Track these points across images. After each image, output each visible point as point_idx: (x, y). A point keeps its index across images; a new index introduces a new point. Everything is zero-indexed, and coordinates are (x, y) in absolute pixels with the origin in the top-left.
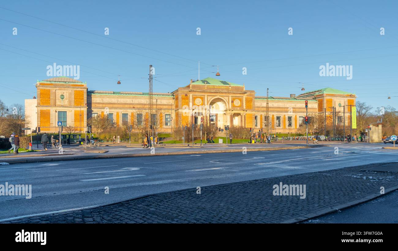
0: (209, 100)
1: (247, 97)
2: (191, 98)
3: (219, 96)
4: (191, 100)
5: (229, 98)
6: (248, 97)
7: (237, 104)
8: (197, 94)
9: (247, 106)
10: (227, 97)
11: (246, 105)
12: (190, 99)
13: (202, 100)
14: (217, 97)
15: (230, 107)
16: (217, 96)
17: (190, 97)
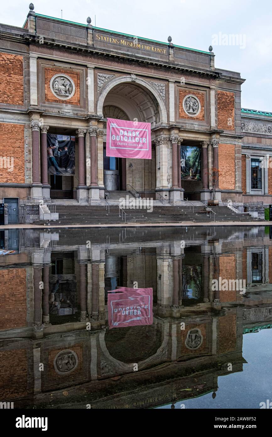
0: (100, 84)
1: (220, 91)
2: (33, 68)
3: (134, 77)
4: (33, 79)
5: (167, 87)
6: (224, 92)
7: (191, 111)
8: (56, 55)
9: (218, 121)
10: (163, 84)
11: (217, 116)
12: (28, 74)
13: (78, 85)
14: (127, 79)
15: (172, 119)
16: (130, 74)
17: (28, 66)
